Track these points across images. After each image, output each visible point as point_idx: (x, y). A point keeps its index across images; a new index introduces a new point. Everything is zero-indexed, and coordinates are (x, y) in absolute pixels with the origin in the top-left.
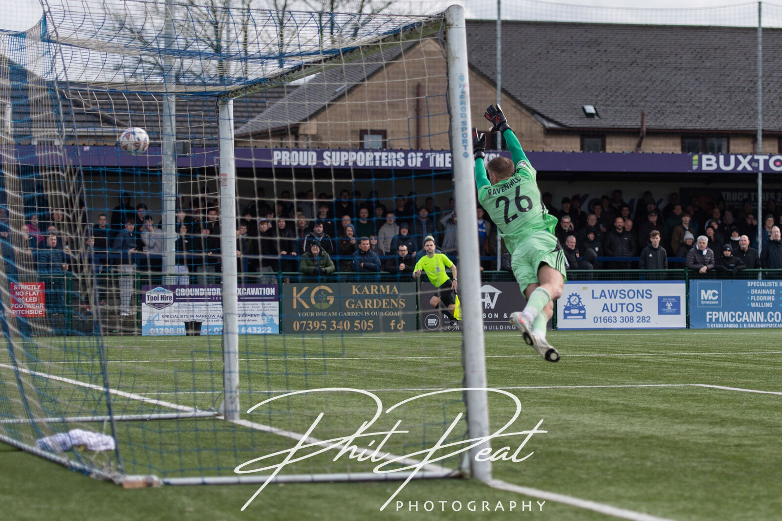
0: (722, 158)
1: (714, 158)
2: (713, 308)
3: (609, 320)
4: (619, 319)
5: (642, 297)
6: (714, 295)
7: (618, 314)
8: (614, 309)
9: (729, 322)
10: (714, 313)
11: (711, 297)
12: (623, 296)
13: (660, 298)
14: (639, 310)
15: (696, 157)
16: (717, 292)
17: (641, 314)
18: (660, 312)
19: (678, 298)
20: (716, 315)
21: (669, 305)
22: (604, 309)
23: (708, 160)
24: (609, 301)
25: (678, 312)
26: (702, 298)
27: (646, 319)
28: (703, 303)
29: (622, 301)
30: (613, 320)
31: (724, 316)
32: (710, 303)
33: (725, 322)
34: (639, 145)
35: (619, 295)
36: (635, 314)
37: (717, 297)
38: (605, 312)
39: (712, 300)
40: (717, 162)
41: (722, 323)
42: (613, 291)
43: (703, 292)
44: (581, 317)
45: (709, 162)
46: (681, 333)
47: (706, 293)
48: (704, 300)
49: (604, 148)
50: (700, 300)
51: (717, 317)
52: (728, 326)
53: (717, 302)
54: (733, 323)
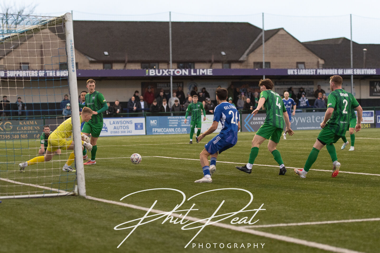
0: (157, 71)
1: (154, 71)
2: (155, 127)
3: (116, 132)
4: (120, 132)
5: (129, 123)
6: (155, 122)
7: (120, 130)
8: (118, 128)
9: (161, 132)
10: (155, 129)
11: (154, 123)
12: (121, 123)
13: (136, 124)
14: (128, 128)
15: (147, 71)
16: (156, 121)
17: (128, 130)
18: (136, 129)
19: (142, 124)
20: (156, 129)
21: (139, 126)
22: (114, 128)
23: (152, 71)
24: (116, 125)
25: (142, 129)
26: (151, 123)
27: (131, 132)
28: (151, 125)
29: (121, 125)
30: (118, 132)
31: (159, 130)
32: (154, 125)
33: (160, 132)
34: (125, 66)
35: (120, 123)
36: (126, 130)
37: (156, 123)
38: (115, 129)
39: (154, 124)
40: (155, 72)
41: (159, 132)
42: (118, 122)
43: (151, 121)
44: (106, 131)
45: (152, 72)
46: (144, 137)
47: (152, 121)
48: (152, 124)
49: (112, 68)
50: (150, 124)
51: (156, 130)
52: (161, 133)
53: (156, 125)
54: (163, 132)
